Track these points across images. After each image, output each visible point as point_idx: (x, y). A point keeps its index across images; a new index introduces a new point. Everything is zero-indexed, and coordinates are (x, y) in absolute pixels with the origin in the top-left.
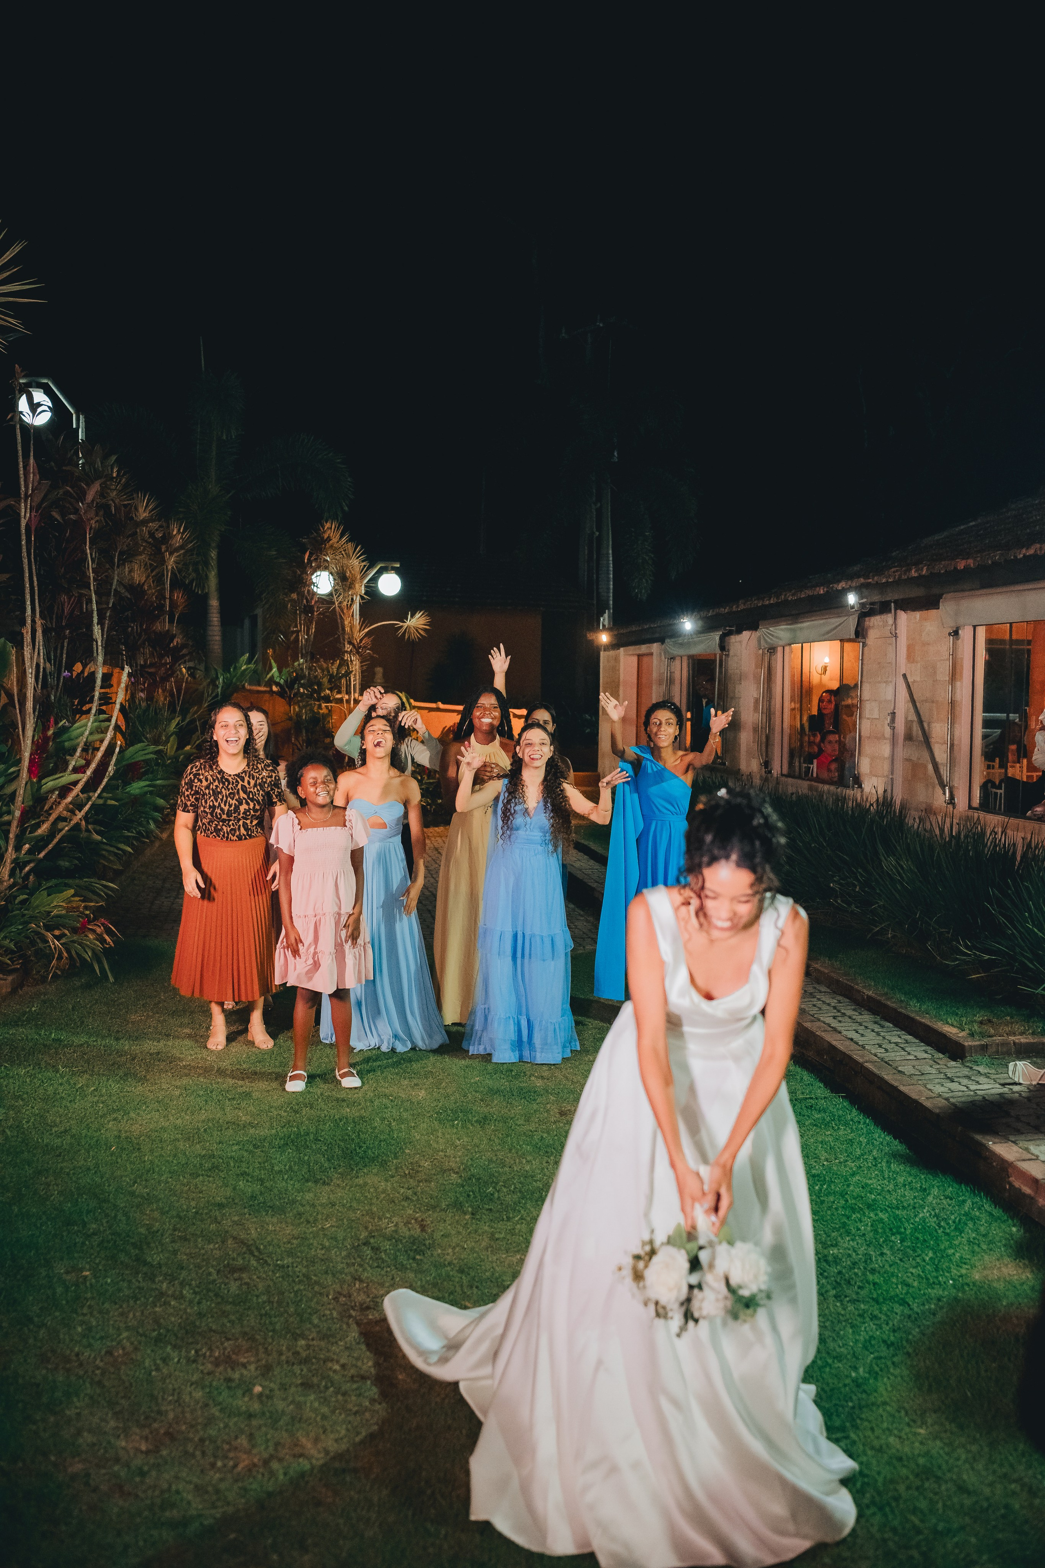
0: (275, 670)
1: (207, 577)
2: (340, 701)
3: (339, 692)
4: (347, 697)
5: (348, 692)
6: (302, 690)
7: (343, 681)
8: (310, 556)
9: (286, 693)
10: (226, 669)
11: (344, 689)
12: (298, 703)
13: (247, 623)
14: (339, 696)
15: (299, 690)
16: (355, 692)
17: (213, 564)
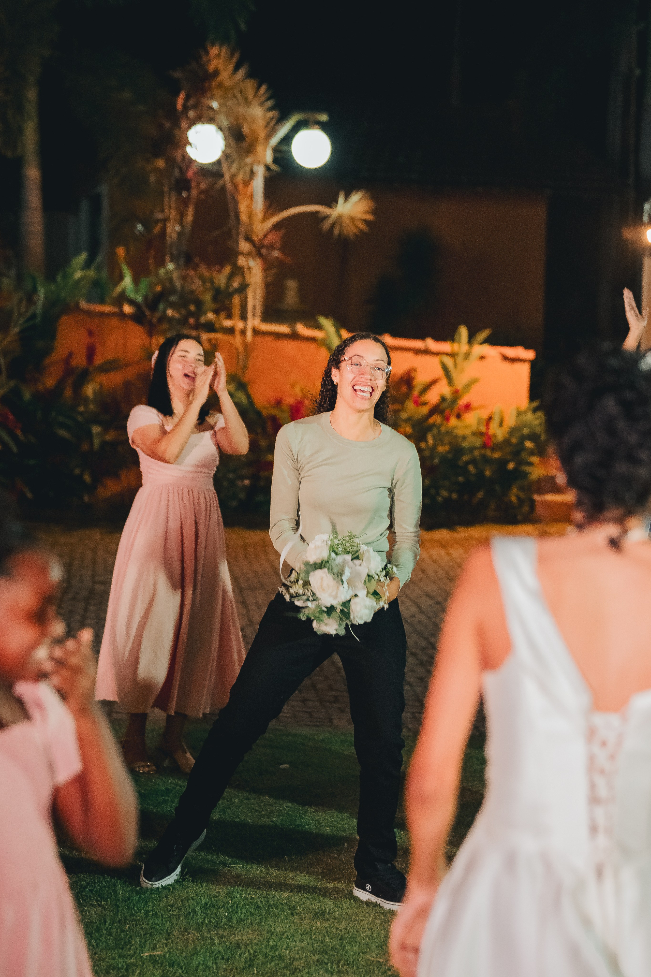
0: (127, 281)
1: (21, 131)
2: (231, 331)
3: (229, 316)
4: (240, 325)
5: (244, 317)
6: (170, 312)
7: (236, 300)
8: (187, 98)
9: (144, 315)
10: (50, 277)
11: (236, 311)
12: (163, 332)
13: (85, 206)
14: (228, 323)
15: (165, 312)
16: (254, 316)
17: (32, 109)
